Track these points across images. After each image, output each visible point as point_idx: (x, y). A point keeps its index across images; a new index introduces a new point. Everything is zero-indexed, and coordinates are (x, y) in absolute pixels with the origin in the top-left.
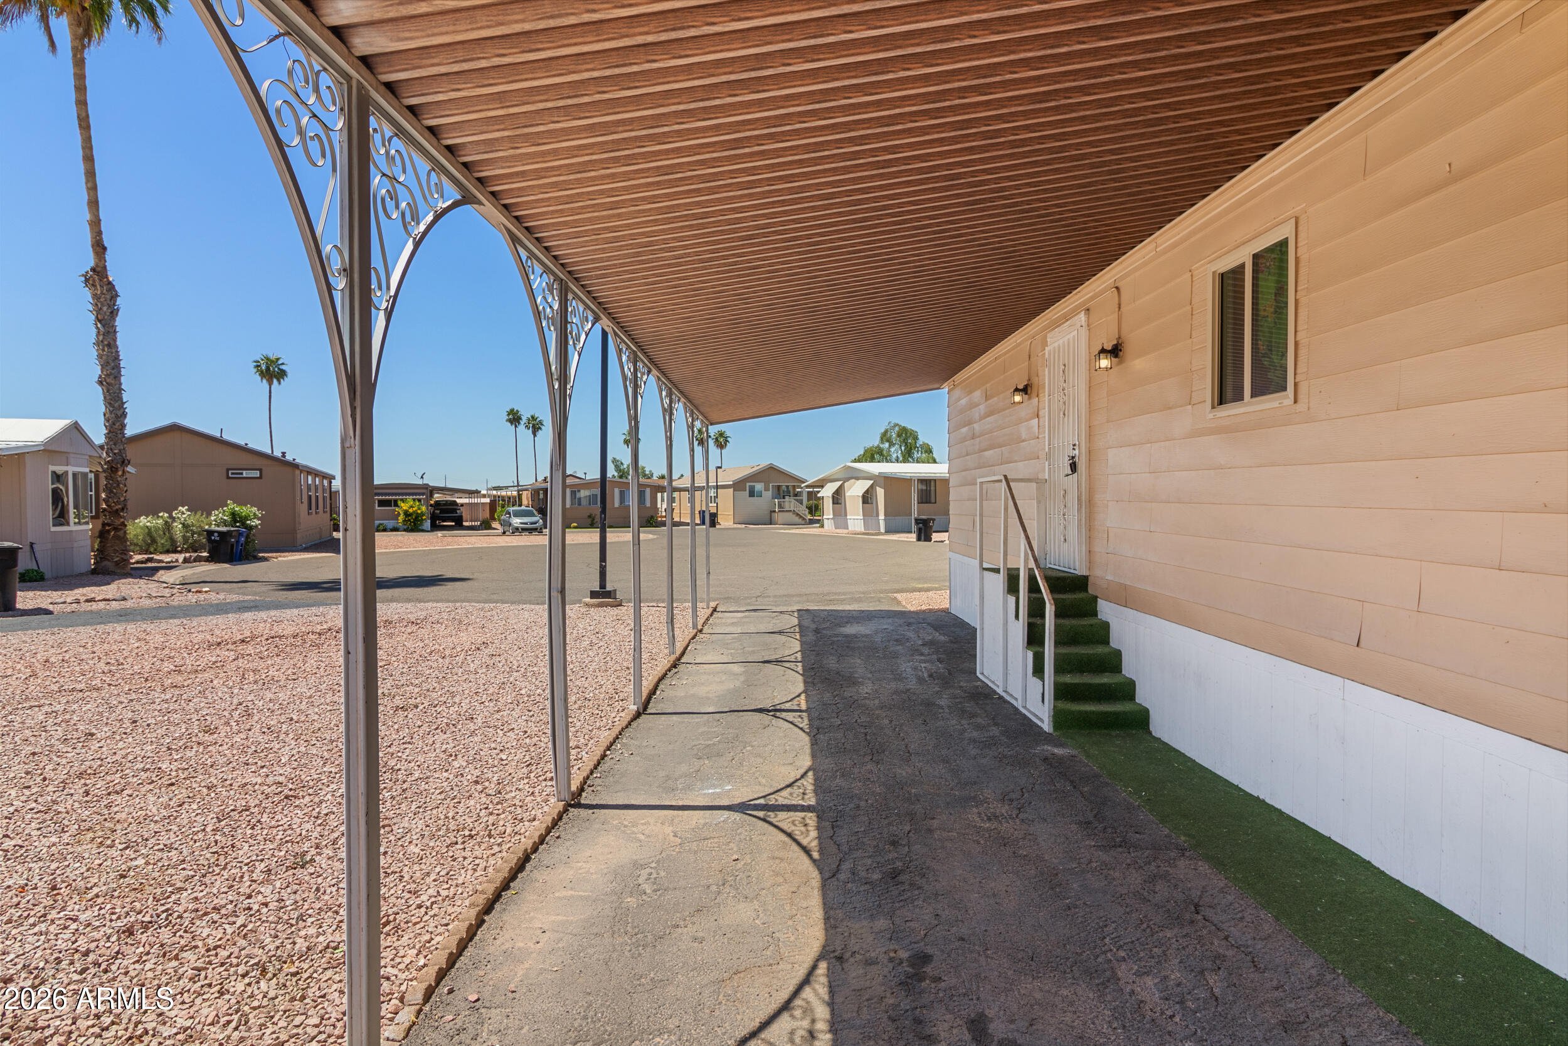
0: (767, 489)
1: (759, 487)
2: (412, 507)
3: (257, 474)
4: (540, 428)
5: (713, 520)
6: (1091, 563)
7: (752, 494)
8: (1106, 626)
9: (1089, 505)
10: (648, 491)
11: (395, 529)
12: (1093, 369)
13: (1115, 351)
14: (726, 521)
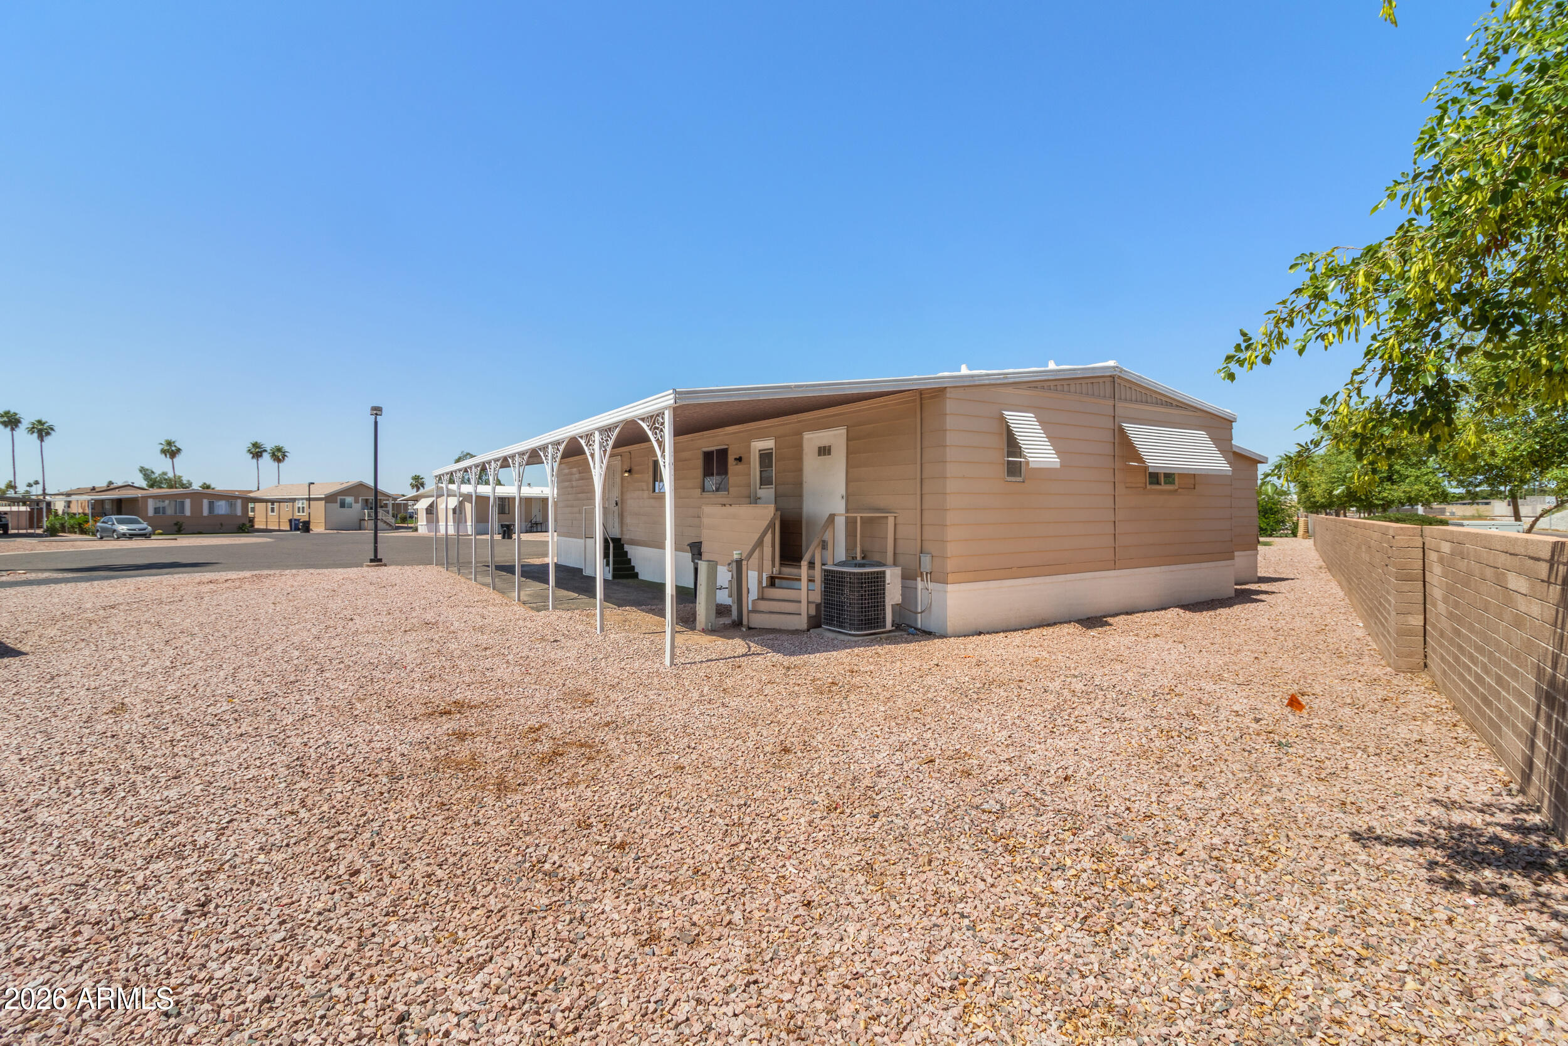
0: (356, 501)
1: (349, 499)
5: (306, 527)
6: (622, 533)
7: (343, 505)
8: (626, 552)
9: (622, 517)
10: (239, 502)
12: (623, 478)
13: (630, 471)
14: (318, 528)
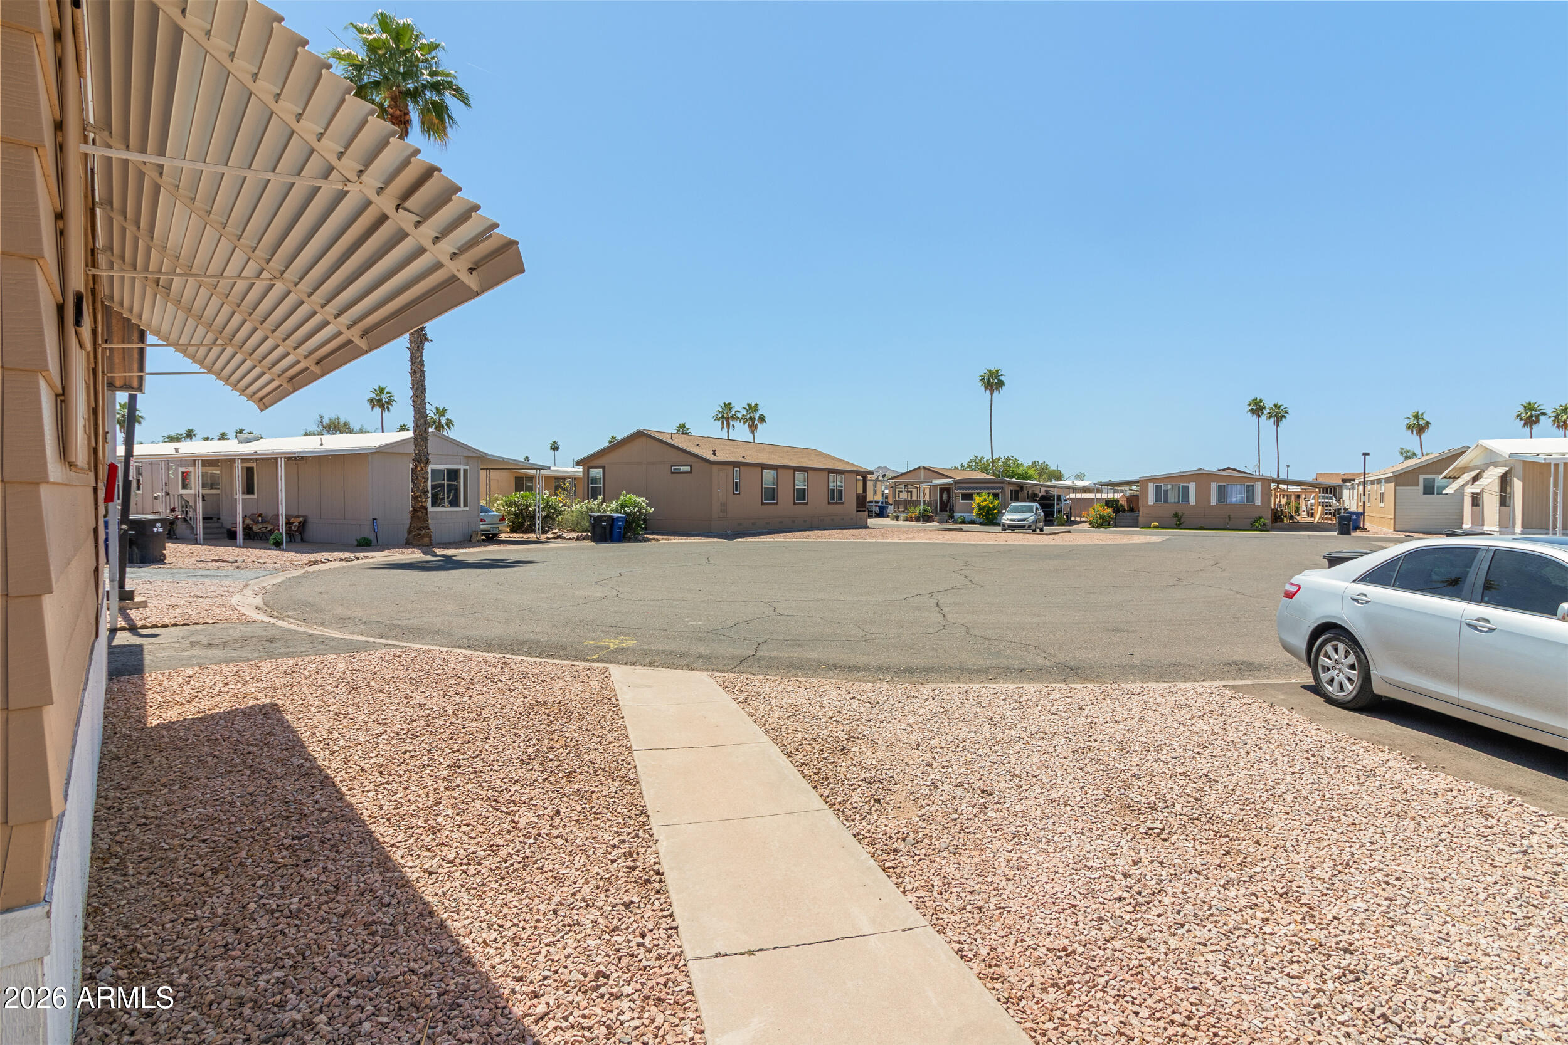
2: (985, 500)
3: (688, 469)
4: (1285, 417)
7: (1428, 490)
10: (1258, 486)
11: (972, 522)
14: (1380, 527)
